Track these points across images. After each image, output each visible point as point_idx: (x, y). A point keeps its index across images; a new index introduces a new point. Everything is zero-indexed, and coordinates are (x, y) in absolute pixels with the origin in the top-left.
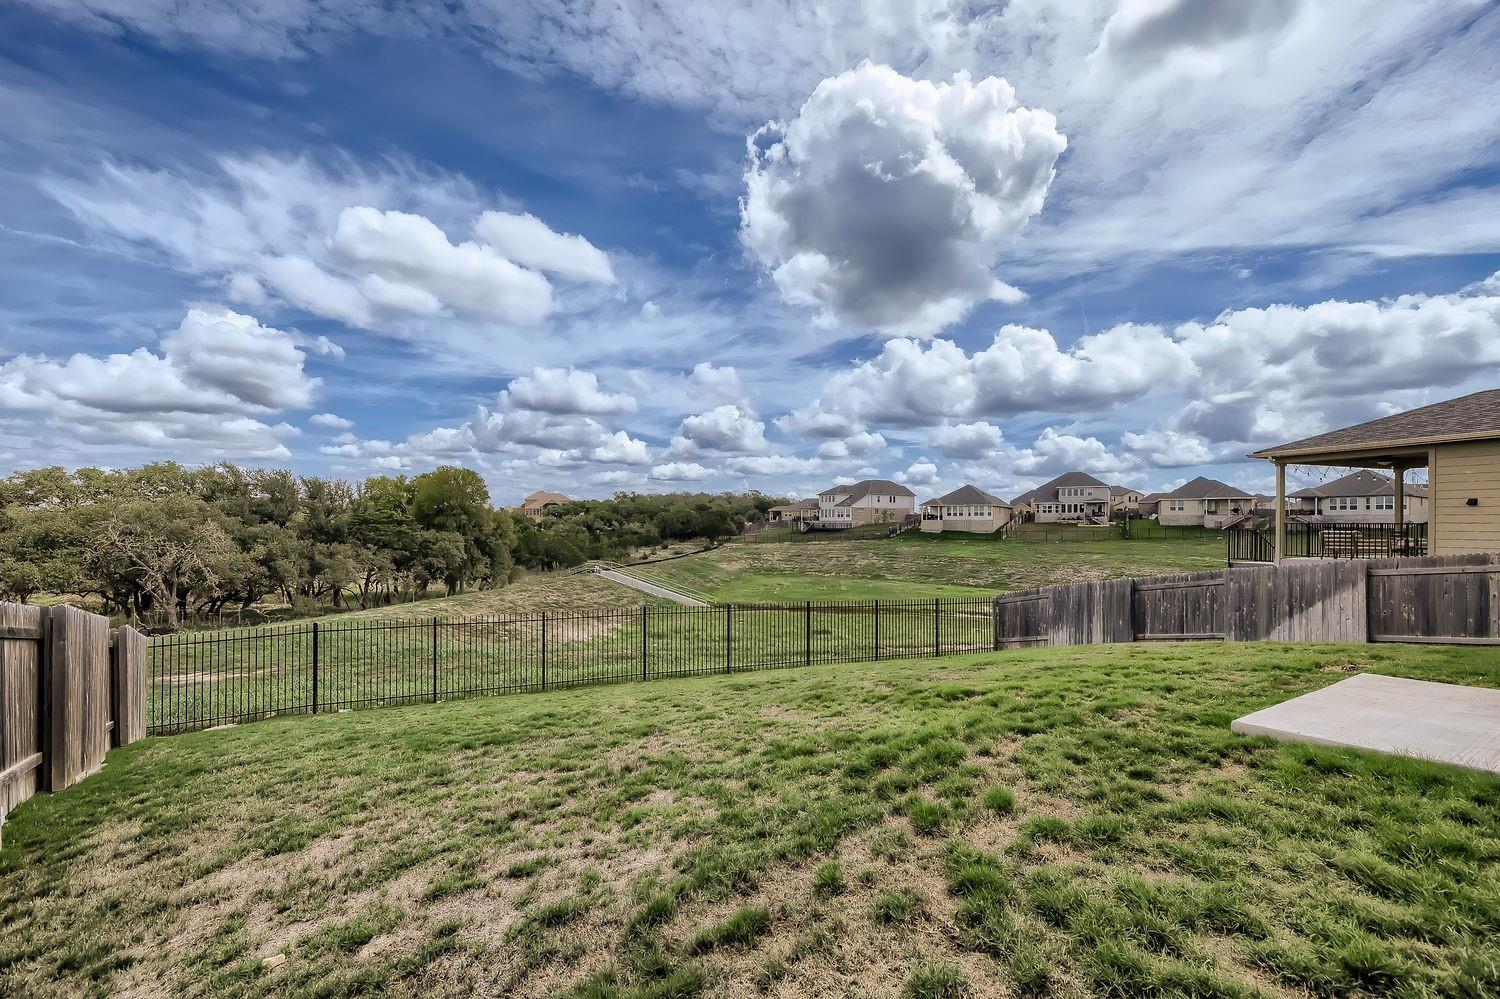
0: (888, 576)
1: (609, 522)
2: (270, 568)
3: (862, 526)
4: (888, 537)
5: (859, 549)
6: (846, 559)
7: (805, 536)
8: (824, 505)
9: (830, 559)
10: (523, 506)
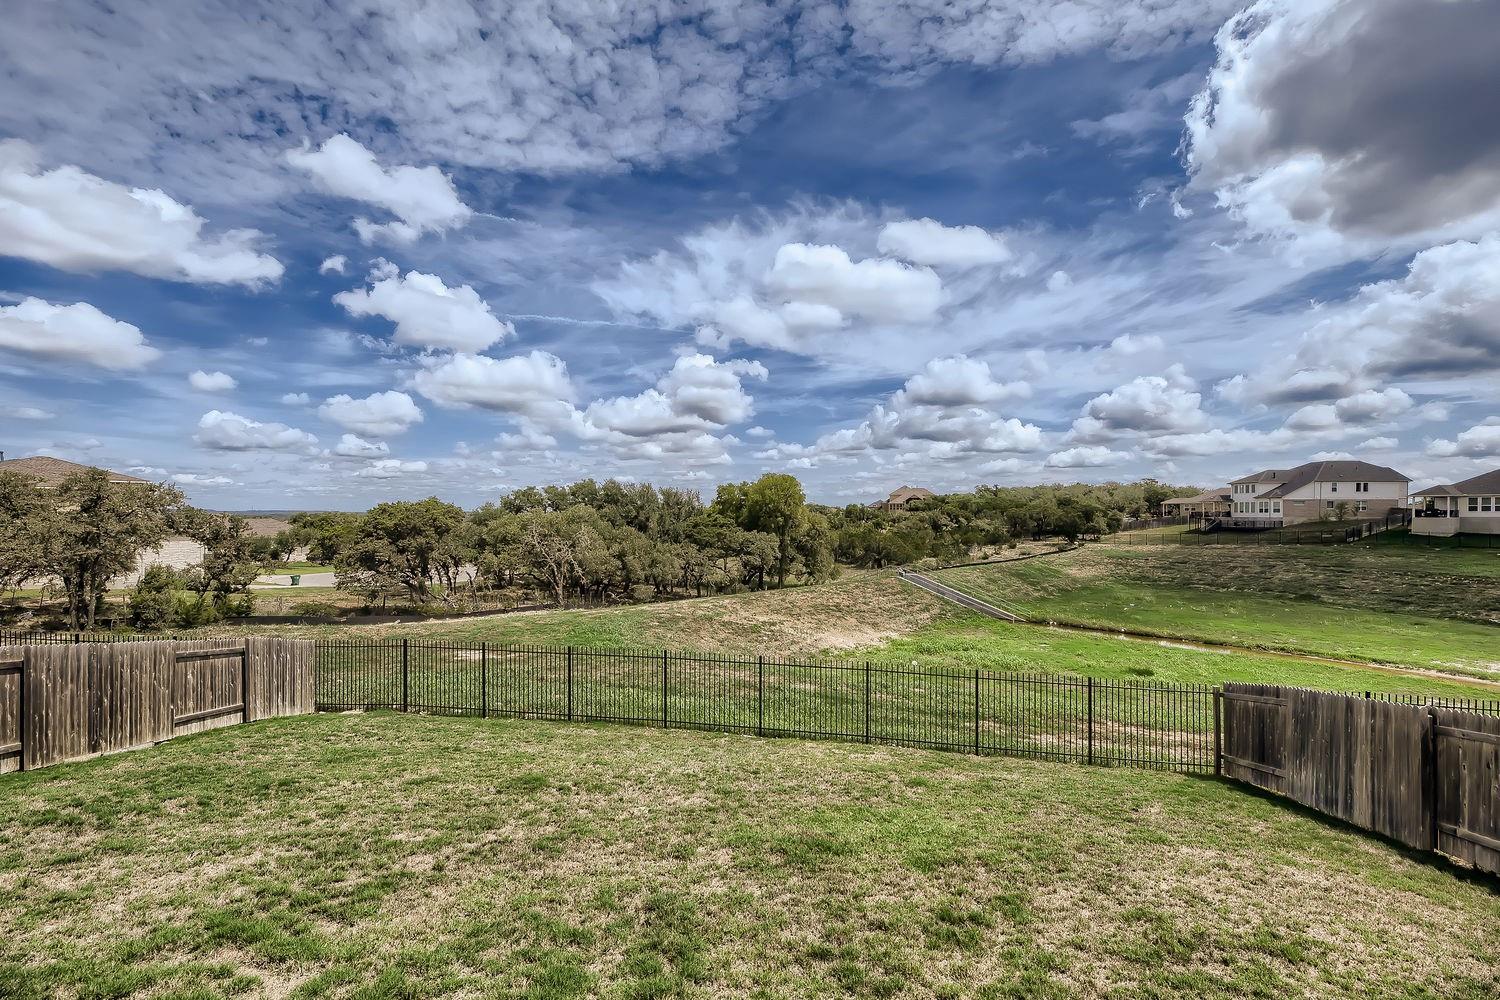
0: (1325, 597)
1: (955, 518)
2: (622, 561)
3: (1302, 525)
4: (1342, 541)
5: (1283, 557)
6: (1258, 569)
7: (1205, 537)
8: (1239, 498)
9: (1232, 569)
10: (888, 501)
